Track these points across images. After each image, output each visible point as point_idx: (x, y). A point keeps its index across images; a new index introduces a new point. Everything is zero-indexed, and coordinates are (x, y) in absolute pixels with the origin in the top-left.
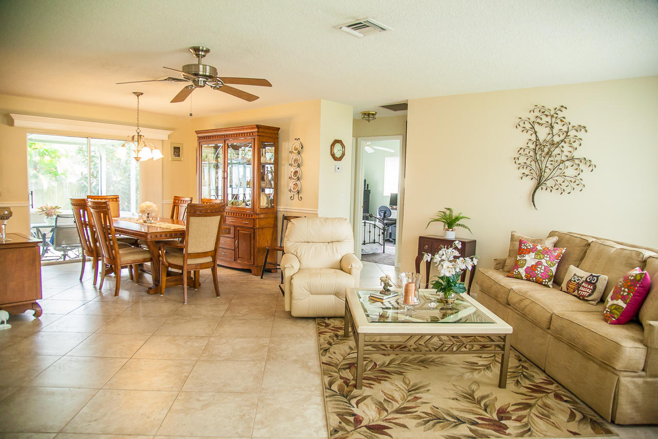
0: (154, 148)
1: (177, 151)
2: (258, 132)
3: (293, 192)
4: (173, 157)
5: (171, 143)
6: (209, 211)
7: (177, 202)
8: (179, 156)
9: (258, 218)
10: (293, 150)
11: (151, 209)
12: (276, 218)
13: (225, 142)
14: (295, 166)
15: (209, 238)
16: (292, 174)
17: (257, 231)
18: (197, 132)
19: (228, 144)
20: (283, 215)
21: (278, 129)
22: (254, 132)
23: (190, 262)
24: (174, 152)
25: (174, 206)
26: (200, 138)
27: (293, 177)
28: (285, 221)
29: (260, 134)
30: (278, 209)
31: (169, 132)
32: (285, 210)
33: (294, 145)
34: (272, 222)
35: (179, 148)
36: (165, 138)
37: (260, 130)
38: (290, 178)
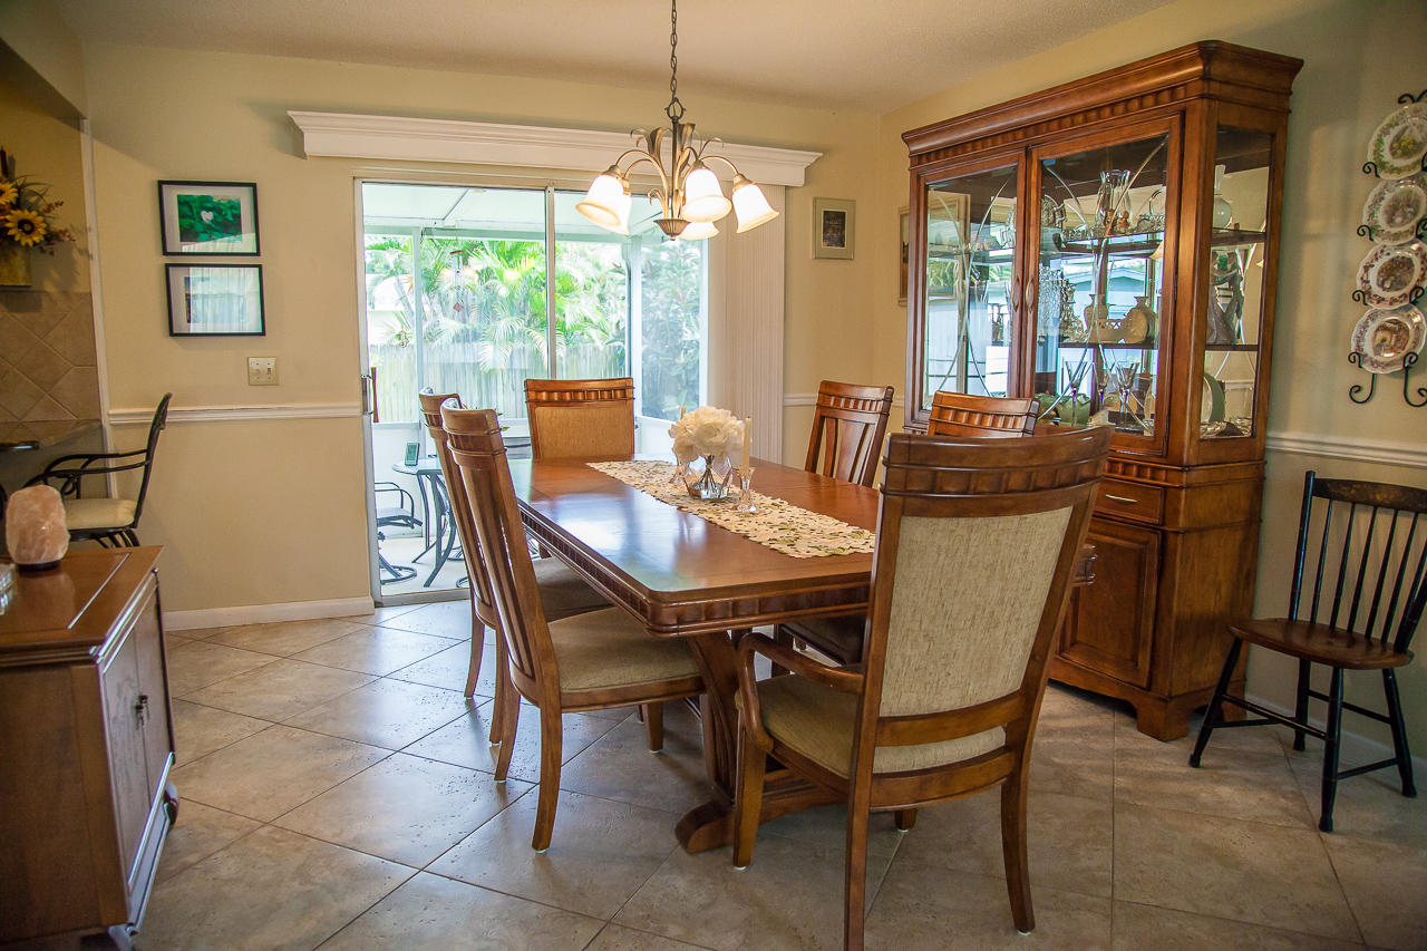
0: (738, 179)
1: (835, 225)
2: (1205, 77)
3: (1373, 363)
4: (823, 245)
5: (815, 200)
6: (1016, 481)
7: (831, 403)
8: (841, 243)
9: (1188, 487)
10: (1387, 156)
11: (719, 439)
12: (1258, 486)
13: (1028, 154)
14: (1396, 236)
15: (999, 633)
16: (1373, 275)
17: (1177, 543)
18: (909, 137)
19: (1041, 163)
20: (1309, 474)
21: (1294, 66)
22: (1184, 83)
23: (889, 759)
24: (825, 231)
25: (821, 420)
26: (918, 158)
27: (1376, 290)
28: (1319, 505)
29: (1215, 88)
30: (1271, 445)
31: (810, 158)
32: (1310, 448)
33: (1394, 132)
34: (1244, 503)
35: (841, 216)
36: (796, 177)
37: (1218, 69)
38: (1363, 296)
